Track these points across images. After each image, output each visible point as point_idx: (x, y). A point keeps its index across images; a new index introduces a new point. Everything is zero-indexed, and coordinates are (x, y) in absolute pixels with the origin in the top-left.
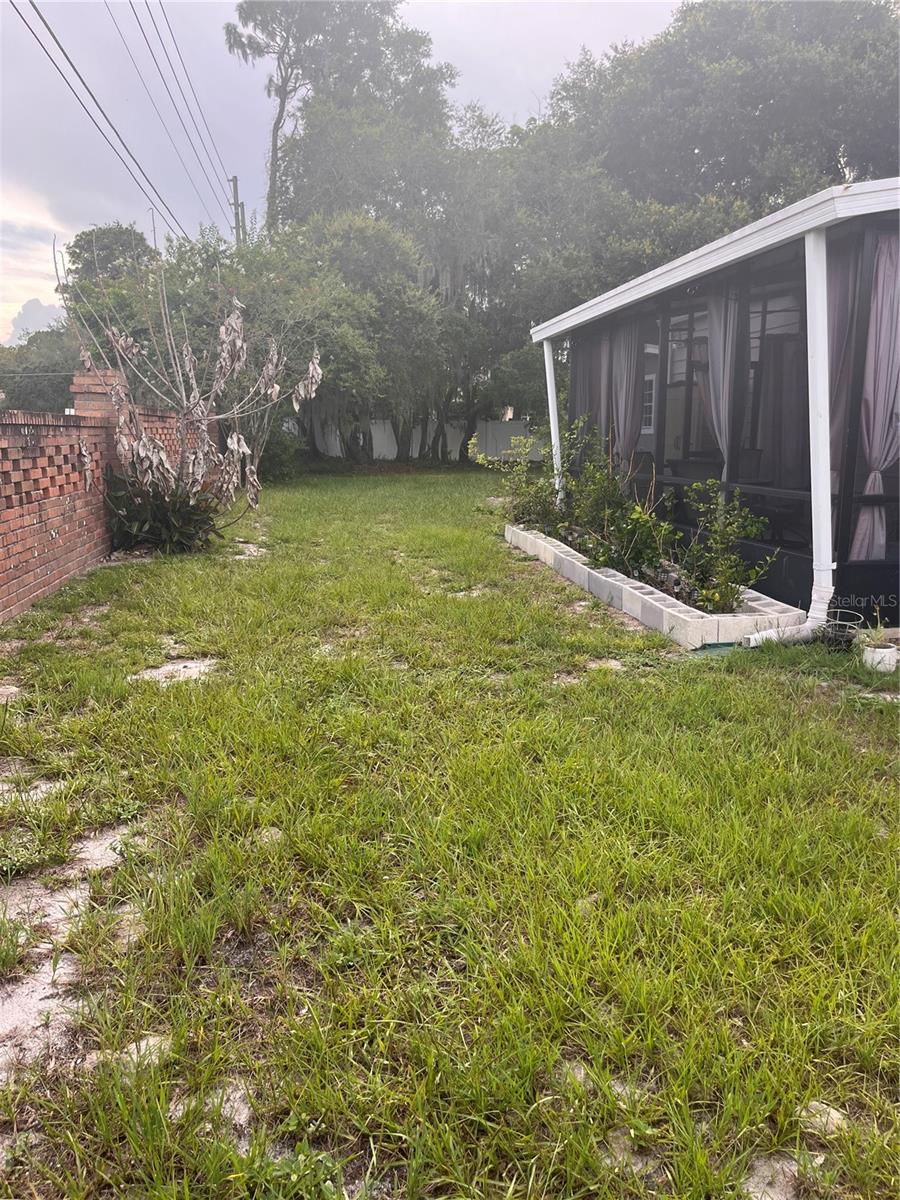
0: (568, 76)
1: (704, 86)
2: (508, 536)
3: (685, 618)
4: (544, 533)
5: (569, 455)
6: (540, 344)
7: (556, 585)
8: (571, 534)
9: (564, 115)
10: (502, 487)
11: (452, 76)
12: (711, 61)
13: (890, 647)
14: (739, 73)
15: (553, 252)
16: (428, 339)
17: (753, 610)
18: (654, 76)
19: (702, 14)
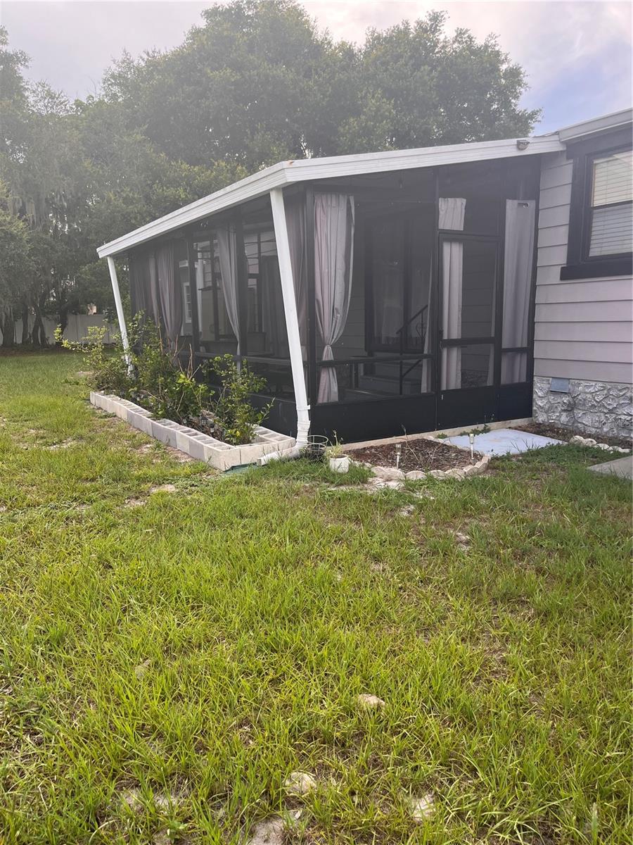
0: (115, 69)
1: (210, 86)
2: (93, 401)
3: (218, 450)
4: (120, 397)
5: (133, 339)
6: (104, 260)
7: (128, 434)
8: (139, 396)
9: (114, 96)
10: (85, 363)
11: (25, 60)
12: (213, 69)
13: (344, 457)
14: (233, 80)
15: (114, 193)
16: (19, 254)
17: (262, 440)
18: (176, 75)
19: (205, 36)
